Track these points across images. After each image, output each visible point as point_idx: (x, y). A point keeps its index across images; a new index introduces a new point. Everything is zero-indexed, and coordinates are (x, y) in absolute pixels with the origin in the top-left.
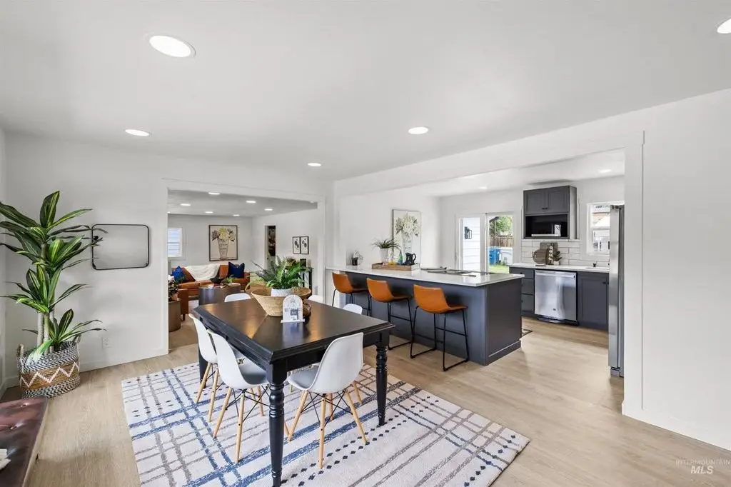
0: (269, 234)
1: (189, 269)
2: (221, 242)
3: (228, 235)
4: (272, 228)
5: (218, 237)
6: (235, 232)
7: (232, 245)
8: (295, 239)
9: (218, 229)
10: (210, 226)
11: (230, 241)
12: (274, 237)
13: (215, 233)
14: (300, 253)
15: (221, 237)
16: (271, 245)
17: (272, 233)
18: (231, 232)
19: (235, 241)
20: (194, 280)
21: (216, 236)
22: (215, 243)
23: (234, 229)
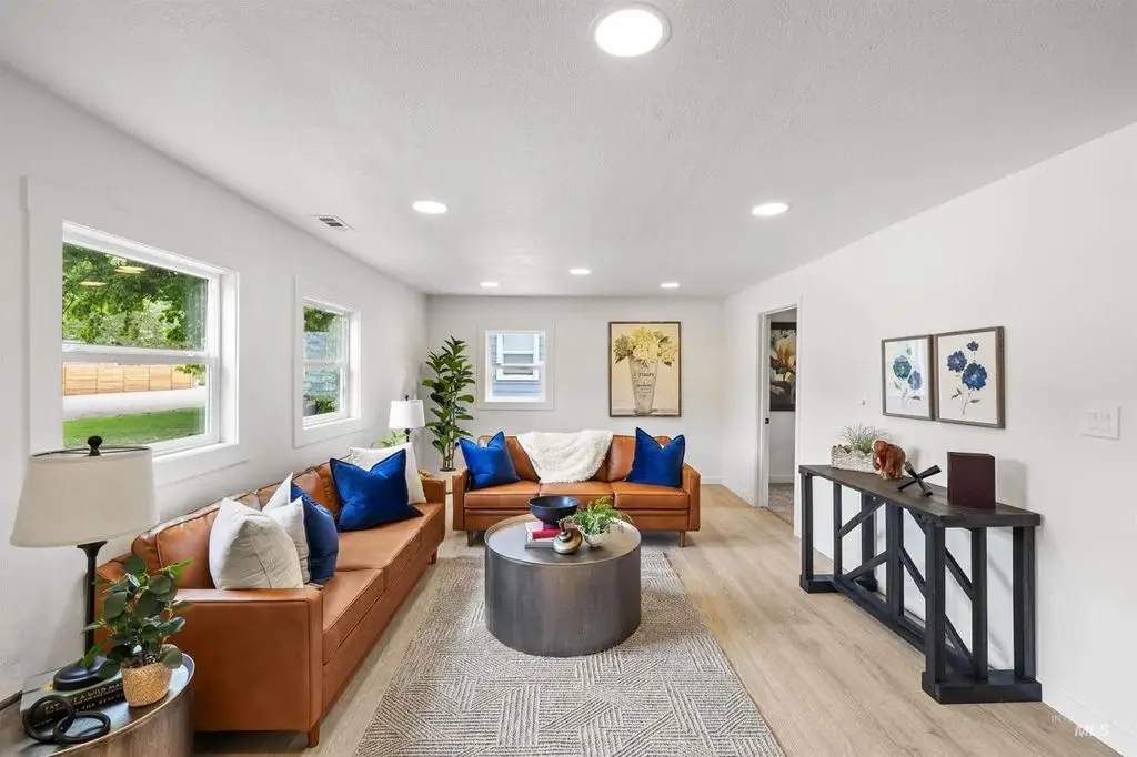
0: (773, 343)
1: (528, 442)
2: (637, 367)
3: (654, 348)
4: (782, 326)
5: (630, 353)
6: (674, 341)
7: (666, 376)
8: (894, 352)
9: (628, 332)
10: (610, 324)
11: (662, 366)
12: (790, 353)
13: (623, 341)
14: (934, 416)
15: (637, 354)
16: (779, 378)
17: (781, 343)
18: (664, 340)
19: (675, 364)
20: (536, 479)
21: (625, 351)
22: (623, 369)
23: (671, 331)
